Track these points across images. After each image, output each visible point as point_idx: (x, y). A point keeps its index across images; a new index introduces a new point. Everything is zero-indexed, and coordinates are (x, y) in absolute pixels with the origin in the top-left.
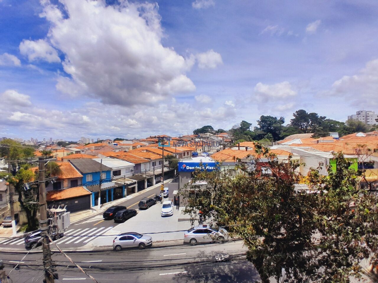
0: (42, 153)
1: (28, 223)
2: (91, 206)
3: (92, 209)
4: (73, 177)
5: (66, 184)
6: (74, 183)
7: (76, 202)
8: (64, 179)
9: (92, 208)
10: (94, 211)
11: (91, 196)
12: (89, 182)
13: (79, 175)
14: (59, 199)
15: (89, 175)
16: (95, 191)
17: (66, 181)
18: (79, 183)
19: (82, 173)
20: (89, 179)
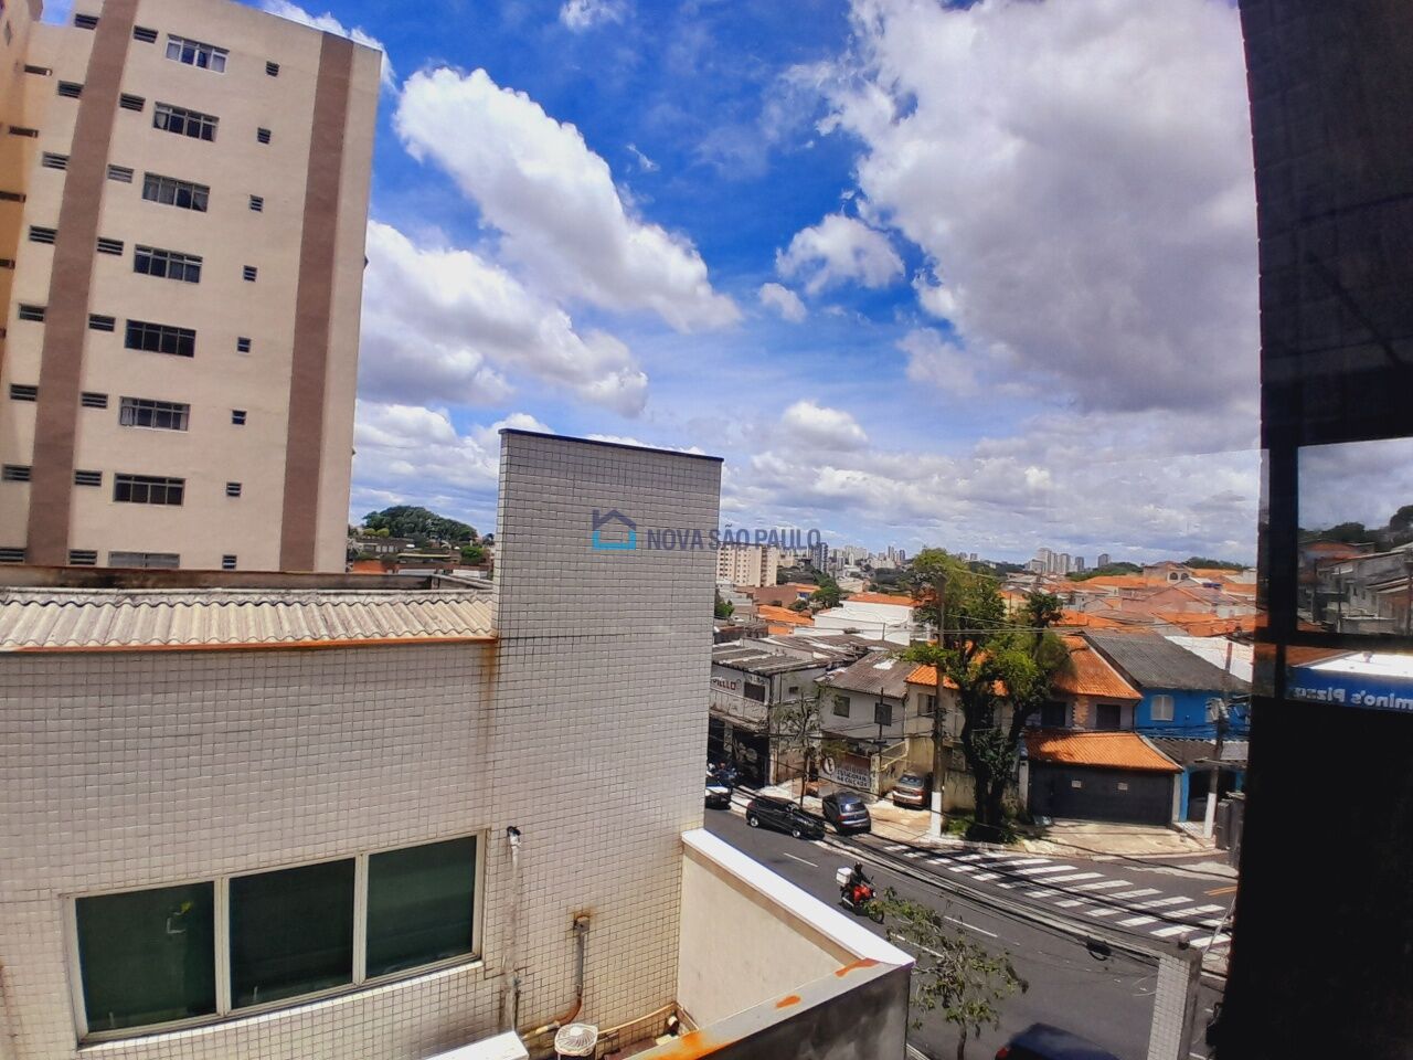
0: (1029, 601)
1: (978, 812)
2: (1175, 816)
3: (1180, 830)
4: (1107, 694)
5: (1081, 713)
6: (1109, 715)
7: (1123, 787)
8: (1075, 696)
9: (1181, 825)
10: (1188, 839)
11: (1177, 777)
12: (1161, 726)
13: (1126, 690)
14: (1066, 759)
15: (1163, 697)
16: (1191, 763)
17: (1081, 705)
18: (1125, 720)
19: (1136, 684)
20: (1162, 711)
